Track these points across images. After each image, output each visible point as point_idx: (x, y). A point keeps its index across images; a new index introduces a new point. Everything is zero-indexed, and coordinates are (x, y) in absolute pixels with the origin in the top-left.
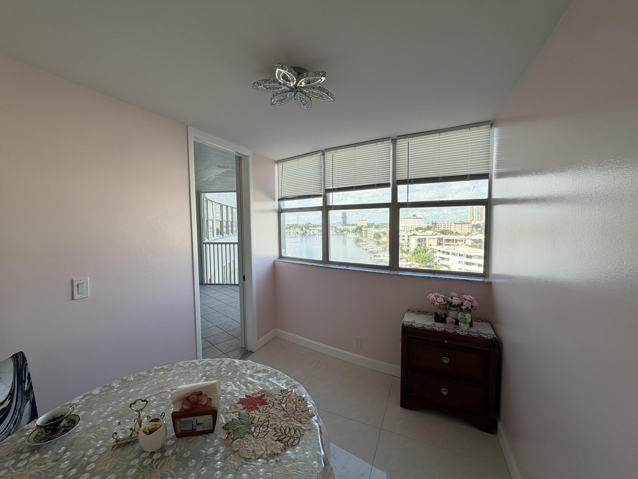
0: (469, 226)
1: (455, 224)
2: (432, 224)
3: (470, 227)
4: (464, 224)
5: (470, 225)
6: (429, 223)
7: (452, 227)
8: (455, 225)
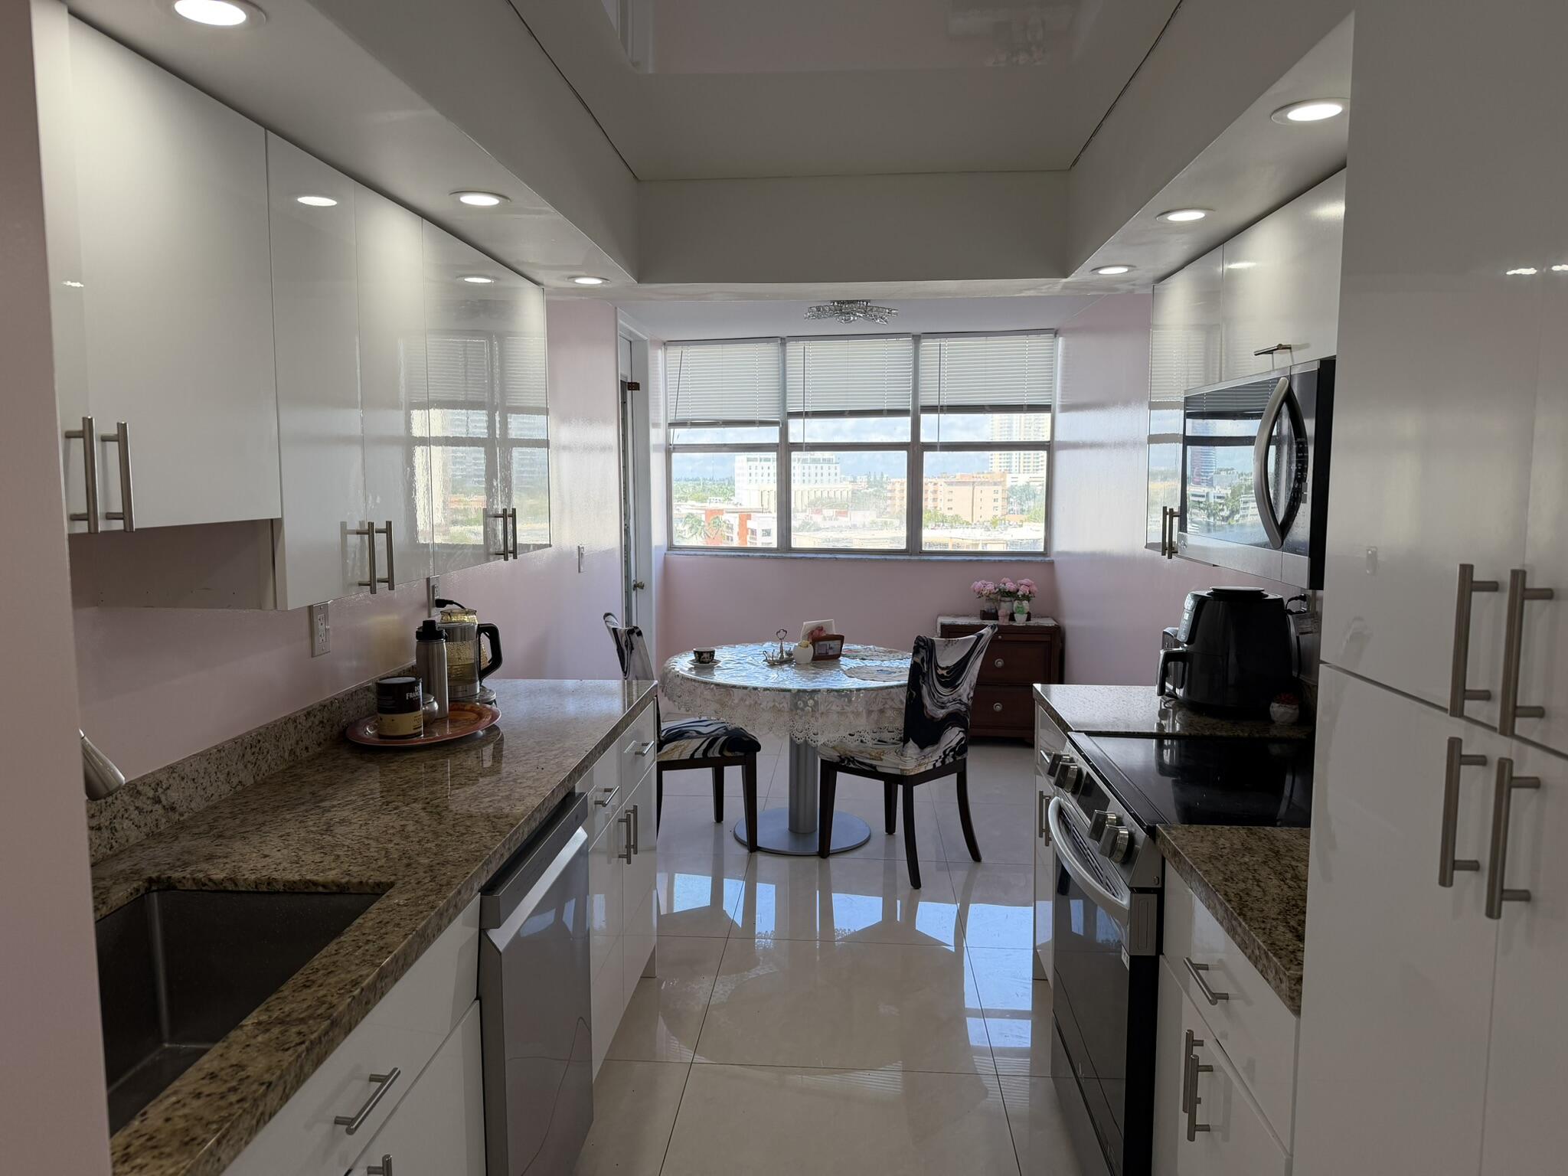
0: (996, 492)
1: (950, 484)
2: (870, 485)
3: (999, 496)
4: (982, 484)
5: (999, 488)
6: (858, 480)
7: (940, 496)
8: (951, 488)
